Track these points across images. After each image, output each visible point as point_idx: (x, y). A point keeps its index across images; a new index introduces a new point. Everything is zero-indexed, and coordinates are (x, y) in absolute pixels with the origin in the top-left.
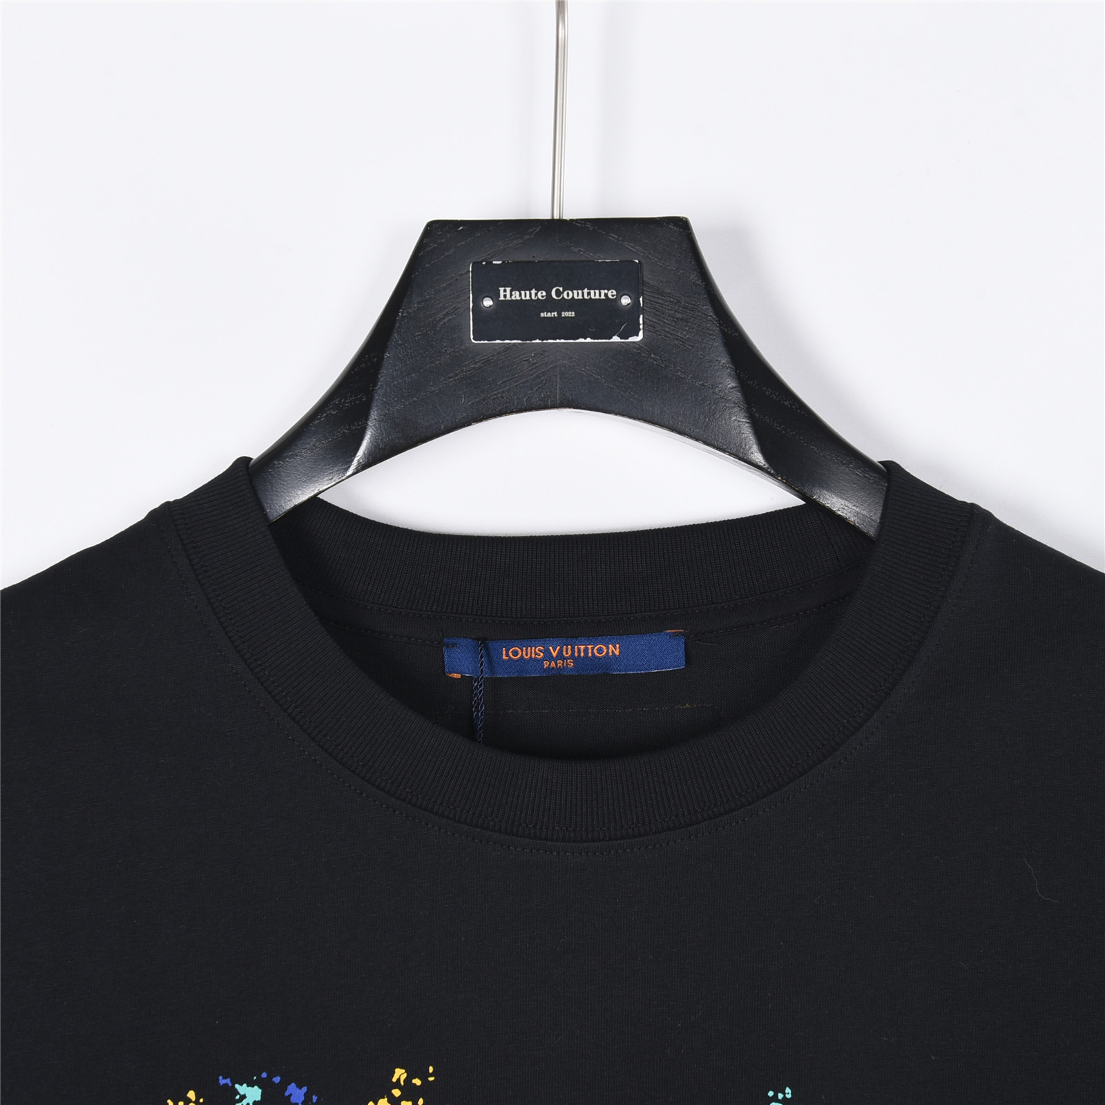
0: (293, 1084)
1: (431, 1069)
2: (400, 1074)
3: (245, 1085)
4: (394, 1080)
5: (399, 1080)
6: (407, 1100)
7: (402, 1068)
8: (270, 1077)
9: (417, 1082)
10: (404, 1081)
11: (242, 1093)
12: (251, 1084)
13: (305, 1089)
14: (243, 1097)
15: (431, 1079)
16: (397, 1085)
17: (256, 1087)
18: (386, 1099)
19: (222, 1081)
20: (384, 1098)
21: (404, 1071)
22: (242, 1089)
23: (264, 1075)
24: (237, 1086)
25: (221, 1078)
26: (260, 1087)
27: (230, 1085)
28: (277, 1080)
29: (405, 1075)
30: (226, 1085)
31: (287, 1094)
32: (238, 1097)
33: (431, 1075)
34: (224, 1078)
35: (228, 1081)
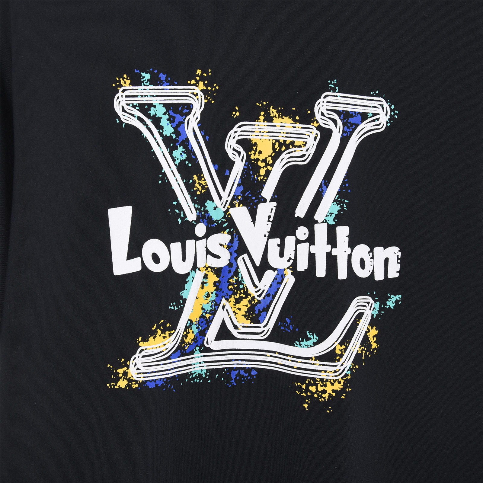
0: (162, 73)
1: (210, 71)
2: (199, 72)
3: (144, 73)
4: (197, 74)
5: (199, 74)
6: (201, 81)
7: (200, 69)
8: (153, 70)
9: (205, 75)
10: (201, 74)
11: (143, 76)
12: (146, 73)
13: (166, 75)
14: (144, 77)
15: (210, 74)
16: (198, 75)
17: (148, 74)
18: (194, 80)
19: (136, 71)
20: (193, 80)
21: (200, 71)
22: (143, 74)
23: (151, 70)
24: (142, 73)
25: (136, 70)
26: (150, 74)
27: (139, 73)
28: (156, 71)
29: (201, 72)
30: (138, 73)
31: (159, 77)
32: (142, 77)
33: (210, 73)
34: (137, 70)
35: (138, 71)
